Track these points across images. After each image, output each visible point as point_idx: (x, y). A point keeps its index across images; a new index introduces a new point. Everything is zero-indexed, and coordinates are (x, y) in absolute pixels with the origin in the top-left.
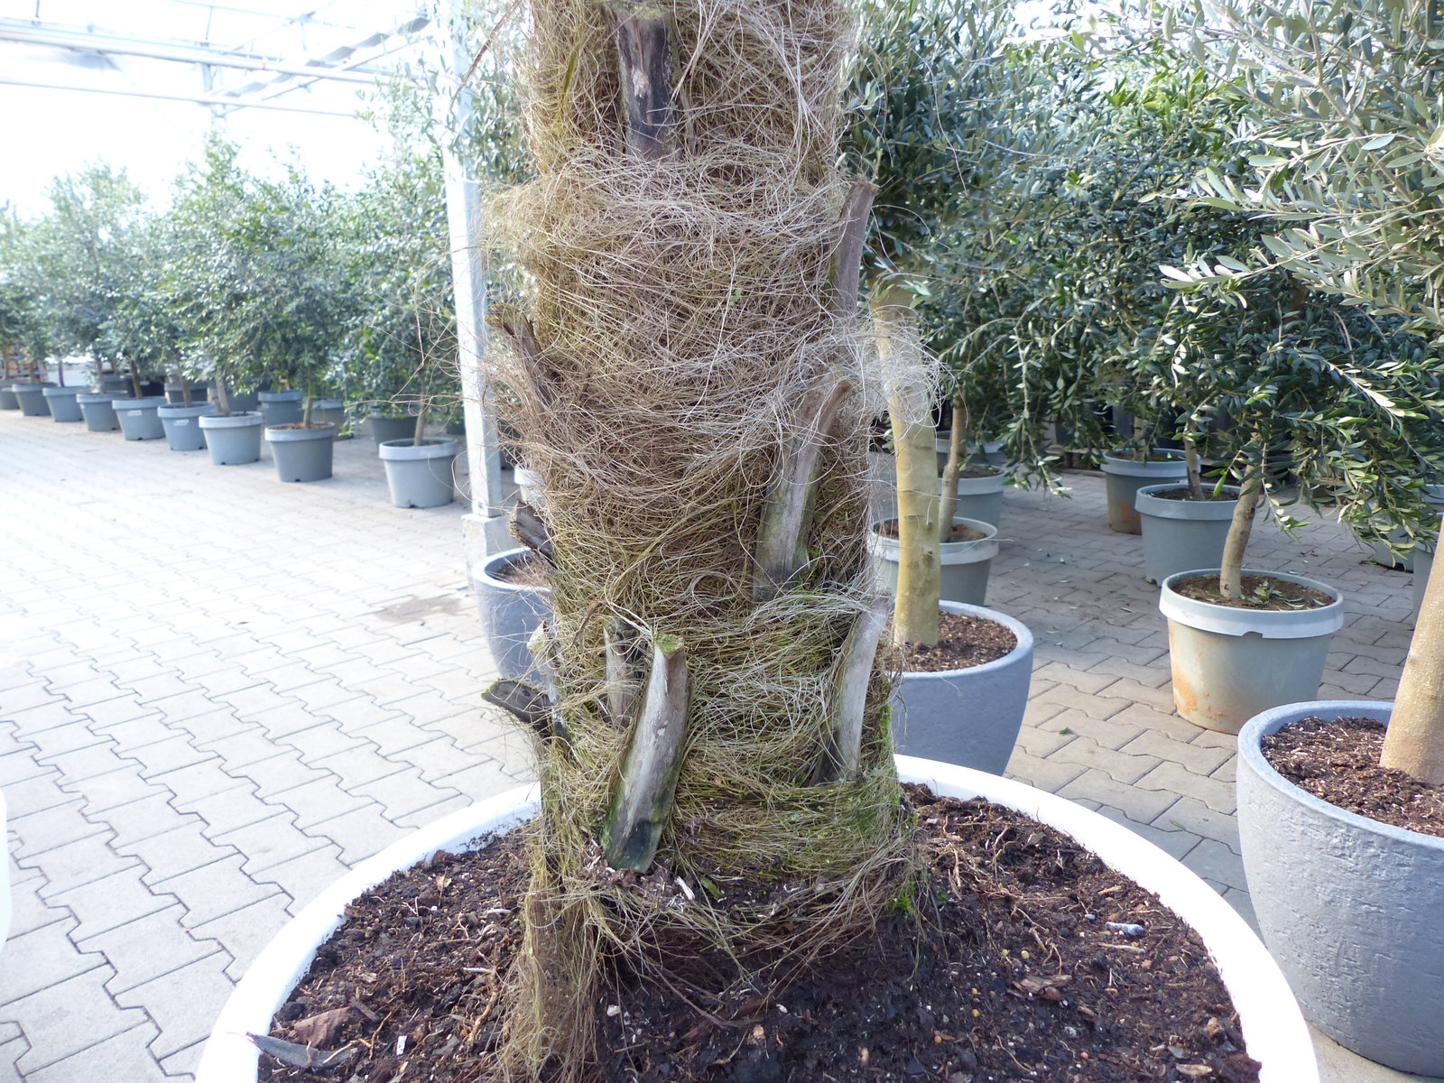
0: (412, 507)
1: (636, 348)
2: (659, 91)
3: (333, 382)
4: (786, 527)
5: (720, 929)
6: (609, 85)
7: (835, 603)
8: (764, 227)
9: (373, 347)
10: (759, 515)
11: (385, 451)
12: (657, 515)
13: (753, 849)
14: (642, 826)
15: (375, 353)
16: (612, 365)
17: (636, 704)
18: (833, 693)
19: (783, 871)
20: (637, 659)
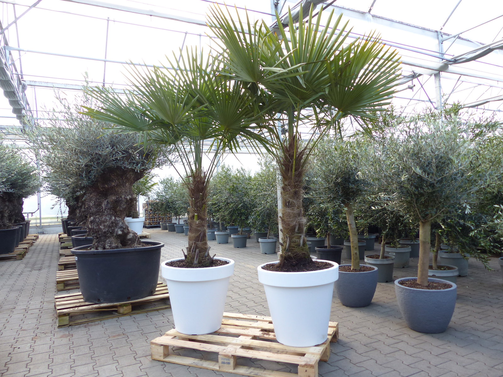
0: (266, 254)
1: (287, 219)
2: (289, 204)
3: (250, 223)
4: (296, 230)
5: (292, 255)
6: (286, 204)
7: (300, 235)
8: (295, 212)
9: (259, 215)
10: (295, 229)
11: (260, 240)
12: (288, 229)
13: (294, 251)
14: (287, 249)
15: (259, 217)
16: (286, 220)
17: (287, 241)
18: (300, 241)
19: (296, 252)
20: (287, 237)
